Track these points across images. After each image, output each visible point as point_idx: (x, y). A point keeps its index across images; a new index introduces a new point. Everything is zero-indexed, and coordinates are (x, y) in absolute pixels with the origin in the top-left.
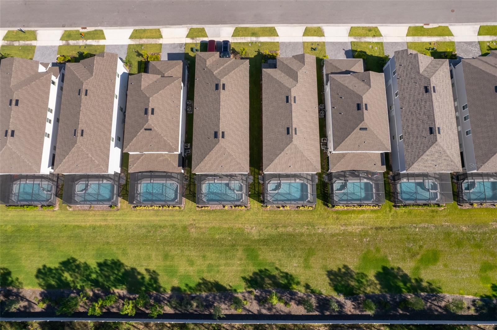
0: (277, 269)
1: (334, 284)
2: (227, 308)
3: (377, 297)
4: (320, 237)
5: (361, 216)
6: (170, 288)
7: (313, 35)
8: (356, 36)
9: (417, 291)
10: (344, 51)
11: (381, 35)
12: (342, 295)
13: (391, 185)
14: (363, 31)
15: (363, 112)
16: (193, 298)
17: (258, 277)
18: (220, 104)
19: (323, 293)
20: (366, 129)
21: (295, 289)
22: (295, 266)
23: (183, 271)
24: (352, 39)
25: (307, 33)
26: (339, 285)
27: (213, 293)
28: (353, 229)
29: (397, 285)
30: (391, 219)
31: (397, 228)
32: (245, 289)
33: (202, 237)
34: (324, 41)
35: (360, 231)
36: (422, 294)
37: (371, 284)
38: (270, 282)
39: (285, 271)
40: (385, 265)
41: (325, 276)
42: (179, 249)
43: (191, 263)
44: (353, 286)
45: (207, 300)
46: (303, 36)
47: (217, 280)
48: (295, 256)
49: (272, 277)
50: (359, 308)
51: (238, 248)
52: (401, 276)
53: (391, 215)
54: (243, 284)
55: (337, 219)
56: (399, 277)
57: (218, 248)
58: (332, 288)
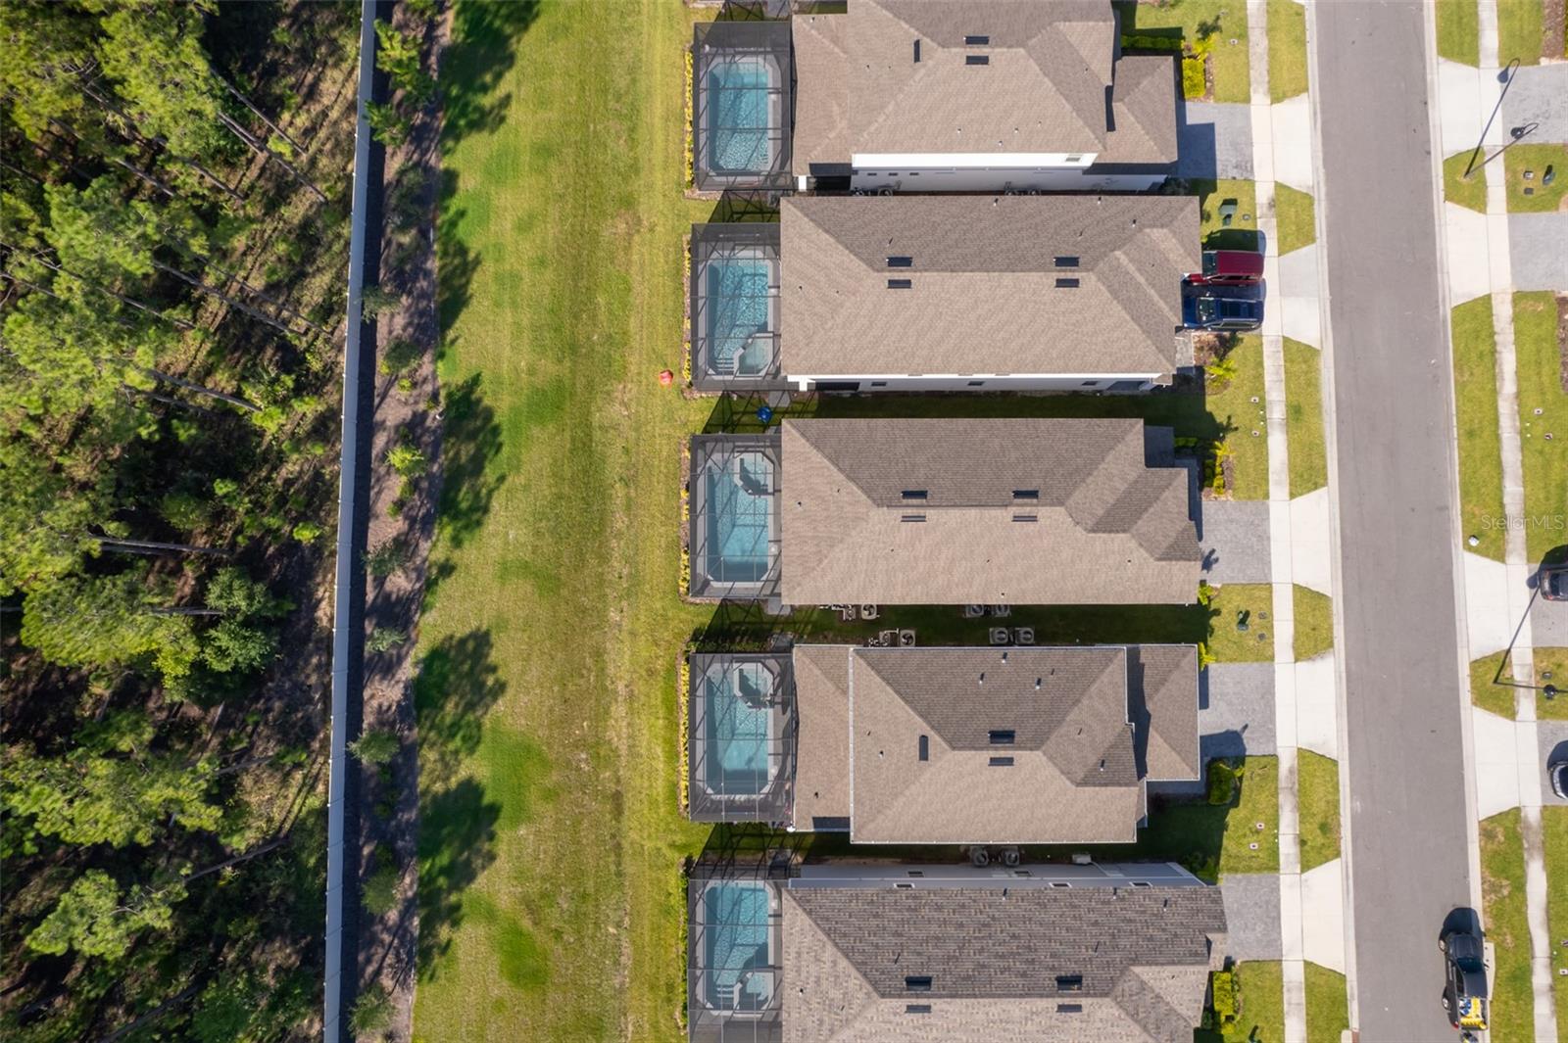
0: (502, 479)
1: (449, 651)
2: (395, 334)
3: (410, 779)
4: (595, 614)
5: (659, 750)
6: (453, 166)
7: (1298, 622)
8: (1300, 776)
9: (424, 904)
10: (1238, 728)
11: (1306, 866)
12: (417, 671)
13: (760, 856)
14: (1323, 804)
15: (982, 749)
16: (423, 234)
17: (479, 423)
18: (1006, 271)
19: (427, 615)
20: (924, 755)
21: (442, 529)
22: (507, 534)
23: (503, 200)
24: (1287, 762)
25: (1308, 600)
26: (448, 666)
27: (438, 290)
28: (616, 721)
29: (444, 846)
30: (648, 845)
31: (619, 864)
32: (445, 385)
33: (601, 254)
34: (1276, 660)
35: (610, 742)
36: (416, 921)
37: (446, 765)
38: (463, 459)
39: (495, 504)
40: (502, 815)
41: (474, 624)
42: (567, 187)
43: (524, 226)
44: (442, 708)
45: (417, 274)
46: (1294, 585)
47: (474, 301)
48: (538, 533)
49: (477, 465)
50: (382, 723)
51: (567, 364)
52: (468, 863)
53: (659, 849)
54: (459, 378)
55: (651, 673)
56: (466, 854)
57: (567, 303)
58: (437, 643)
